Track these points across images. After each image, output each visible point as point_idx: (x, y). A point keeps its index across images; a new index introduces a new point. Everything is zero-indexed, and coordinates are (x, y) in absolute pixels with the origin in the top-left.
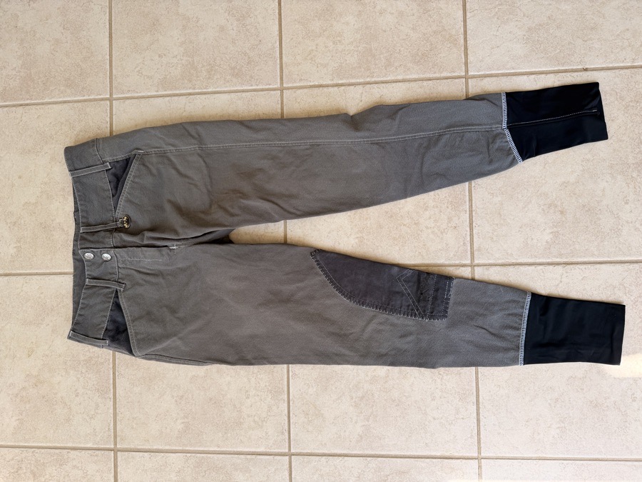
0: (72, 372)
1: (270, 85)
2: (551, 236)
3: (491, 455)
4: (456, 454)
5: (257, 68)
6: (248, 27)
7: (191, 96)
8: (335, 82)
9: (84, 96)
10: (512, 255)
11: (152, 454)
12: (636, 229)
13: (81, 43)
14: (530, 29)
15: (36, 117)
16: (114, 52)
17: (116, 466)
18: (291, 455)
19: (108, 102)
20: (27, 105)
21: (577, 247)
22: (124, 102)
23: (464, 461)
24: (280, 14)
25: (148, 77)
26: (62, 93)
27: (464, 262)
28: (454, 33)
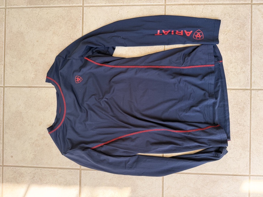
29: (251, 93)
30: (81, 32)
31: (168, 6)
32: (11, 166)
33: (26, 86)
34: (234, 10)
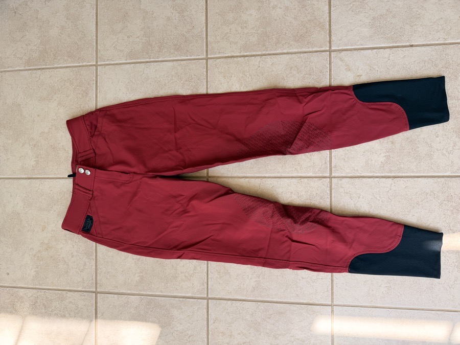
0: (69, 241)
1: (199, 56)
2: (385, 158)
3: (340, 303)
4: (317, 302)
5: (191, 45)
6: (186, 18)
7: (148, 64)
8: (242, 54)
9: (79, 63)
10: (357, 170)
11: (119, 295)
12: (444, 155)
13: (78, 28)
14: (374, 18)
15: (49, 76)
16: (98, 35)
17: (96, 303)
18: (208, 299)
19: (95, 67)
20: (43, 69)
21: (402, 166)
22: (104, 67)
23: (322, 307)
24: (207, 9)
25: (120, 51)
26: (66, 61)
27: (325, 175)
28: (322, 20)
29: (331, 183)
30: (95, 101)
31: (210, 60)
32: (8, 287)
33: (24, 177)
34: (304, 61)
